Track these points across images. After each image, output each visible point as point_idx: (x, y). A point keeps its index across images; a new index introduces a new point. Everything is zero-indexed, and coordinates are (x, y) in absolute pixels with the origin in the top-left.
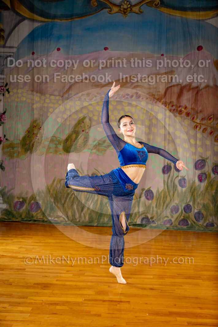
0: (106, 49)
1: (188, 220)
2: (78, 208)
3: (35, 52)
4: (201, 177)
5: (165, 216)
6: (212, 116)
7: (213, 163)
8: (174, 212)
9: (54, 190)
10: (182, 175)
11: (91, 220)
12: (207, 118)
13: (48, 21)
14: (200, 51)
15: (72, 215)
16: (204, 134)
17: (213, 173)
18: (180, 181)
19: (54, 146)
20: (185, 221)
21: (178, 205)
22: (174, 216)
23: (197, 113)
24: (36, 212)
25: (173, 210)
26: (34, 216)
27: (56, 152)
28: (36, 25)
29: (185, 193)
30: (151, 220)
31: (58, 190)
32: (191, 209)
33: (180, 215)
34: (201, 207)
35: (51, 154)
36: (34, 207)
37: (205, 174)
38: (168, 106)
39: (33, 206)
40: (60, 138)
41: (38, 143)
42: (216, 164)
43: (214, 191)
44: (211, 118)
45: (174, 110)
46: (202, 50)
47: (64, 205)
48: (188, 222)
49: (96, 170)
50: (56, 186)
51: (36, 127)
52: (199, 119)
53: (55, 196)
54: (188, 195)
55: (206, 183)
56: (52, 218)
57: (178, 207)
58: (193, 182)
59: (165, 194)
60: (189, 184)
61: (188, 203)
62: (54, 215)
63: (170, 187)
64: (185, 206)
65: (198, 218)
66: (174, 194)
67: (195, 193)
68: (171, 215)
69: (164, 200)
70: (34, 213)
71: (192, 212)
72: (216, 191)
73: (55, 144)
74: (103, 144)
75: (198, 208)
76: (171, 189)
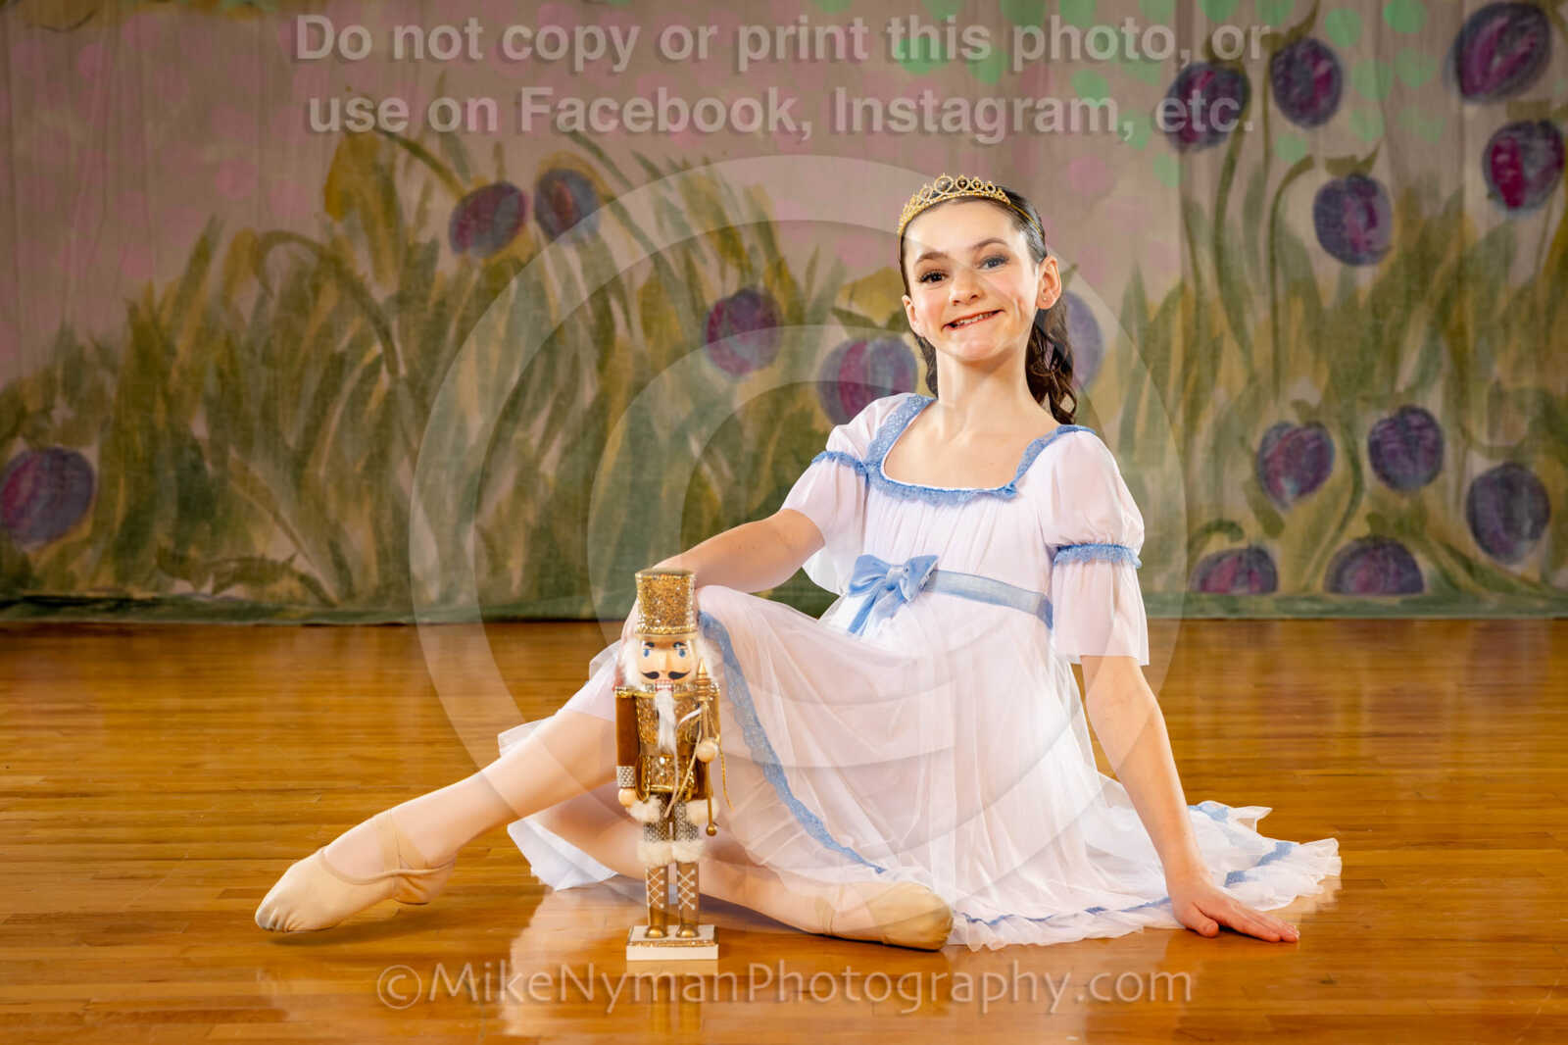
1: (1411, 545)
2: (429, 482)
4: (1514, 164)
5: (1206, 517)
8: (1288, 485)
9: (205, 336)
10: (1342, 152)
11: (551, 581)
15: (383, 557)
18: (1327, 205)
20: (1385, 558)
21: (1322, 419)
22: (1284, 516)
24: (52, 538)
25: (1281, 458)
29: (1378, 308)
31: (243, 338)
32: (1436, 451)
33: (1343, 508)
34: (1524, 426)
36: (33, 496)
37: (1549, 130)
39: (26, 485)
47: (309, 469)
48: (1414, 567)
50: (225, 300)
53: (223, 387)
54: (1400, 327)
55: (1557, 215)
56: (201, 583)
57: (1318, 438)
58: (1447, 212)
59: (1198, 327)
60: (1408, 224)
61: (1405, 401)
62: (218, 558)
63: (1246, 265)
64: (1380, 423)
65: (1500, 525)
66: (1281, 323)
67: (1468, 308)
68: (1257, 512)
69: (1198, 380)
70: (40, 550)
71: (1449, 476)
75: (1499, 441)
76: (1252, 276)
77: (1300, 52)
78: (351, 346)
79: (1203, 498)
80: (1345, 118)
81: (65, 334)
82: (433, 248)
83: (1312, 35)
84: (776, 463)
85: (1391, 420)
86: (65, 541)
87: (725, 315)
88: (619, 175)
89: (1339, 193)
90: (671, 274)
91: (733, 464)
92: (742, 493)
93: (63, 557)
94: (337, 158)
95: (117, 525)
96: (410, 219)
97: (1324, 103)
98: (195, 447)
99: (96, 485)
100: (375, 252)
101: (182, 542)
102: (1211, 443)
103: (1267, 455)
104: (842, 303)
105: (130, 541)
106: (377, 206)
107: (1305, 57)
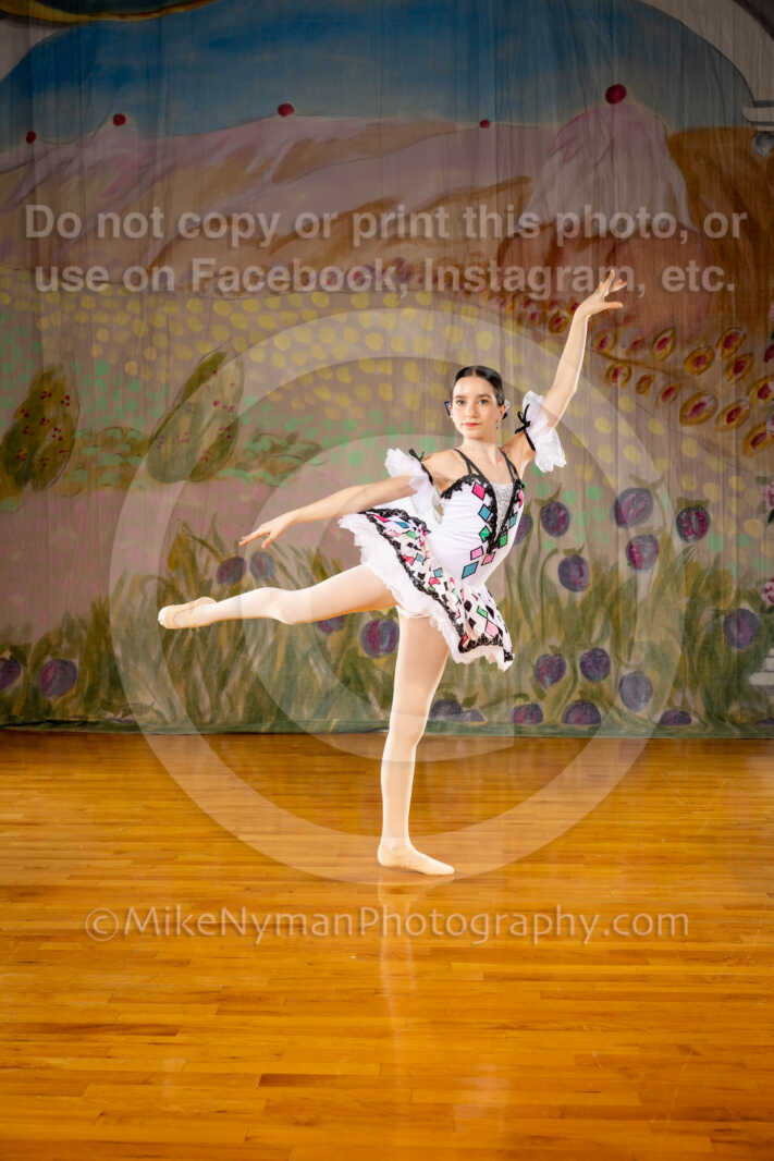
0: (284, 110)
1: (597, 704)
2: (207, 674)
3: (36, 131)
4: (638, 553)
5: (514, 692)
6: (667, 335)
7: (679, 501)
8: (547, 679)
10: (570, 546)
11: (253, 714)
12: (651, 339)
13: (77, 23)
14: (617, 106)
15: (188, 703)
16: (642, 396)
17: (680, 536)
18: (563, 568)
19: (117, 460)
20: (586, 709)
21: (561, 653)
22: (546, 691)
23: (617, 325)
24: (60, 695)
25: (545, 668)
26: (53, 708)
27: (124, 481)
28: (38, 36)
29: (584, 608)
30: (464, 709)
31: (136, 616)
32: (607, 666)
33: (569, 689)
34: (643, 656)
35: (108, 491)
36: (54, 678)
37: (651, 536)
38: (509, 304)
39: (51, 674)
40: (138, 432)
41: (61, 452)
42: (687, 502)
43: (686, 600)
44: (665, 340)
45: (533, 316)
46: (624, 101)
48: (597, 711)
50: (130, 600)
51: (50, 395)
52: (623, 346)
54: (593, 616)
55: (655, 574)
56: (116, 713)
58: (612, 571)
60: (596, 575)
61: (595, 646)
62: (124, 704)
63: (531, 590)
64: (585, 654)
65: (633, 696)
66: (545, 615)
67: (620, 608)
68: (535, 690)
70: (56, 700)
71: (612, 676)
72: (692, 598)
73: (120, 454)
74: (286, 448)
75: (632, 662)
76: (533, 596)
77: (552, 508)
79: (514, 684)
80: (571, 533)
81: (67, 614)
82: (211, 581)
83: (558, 500)
84: (343, 670)
85: (590, 655)
86: (65, 696)
88: (283, 554)
89: (568, 563)
91: (326, 669)
92: (329, 681)
93: (64, 703)
94: (174, 546)
95: (85, 690)
96: (201, 571)
97: (563, 527)
98: (116, 659)
99: (78, 674)
100: (188, 584)
103: (539, 667)
105: (91, 695)
106: (188, 565)
107: (555, 509)
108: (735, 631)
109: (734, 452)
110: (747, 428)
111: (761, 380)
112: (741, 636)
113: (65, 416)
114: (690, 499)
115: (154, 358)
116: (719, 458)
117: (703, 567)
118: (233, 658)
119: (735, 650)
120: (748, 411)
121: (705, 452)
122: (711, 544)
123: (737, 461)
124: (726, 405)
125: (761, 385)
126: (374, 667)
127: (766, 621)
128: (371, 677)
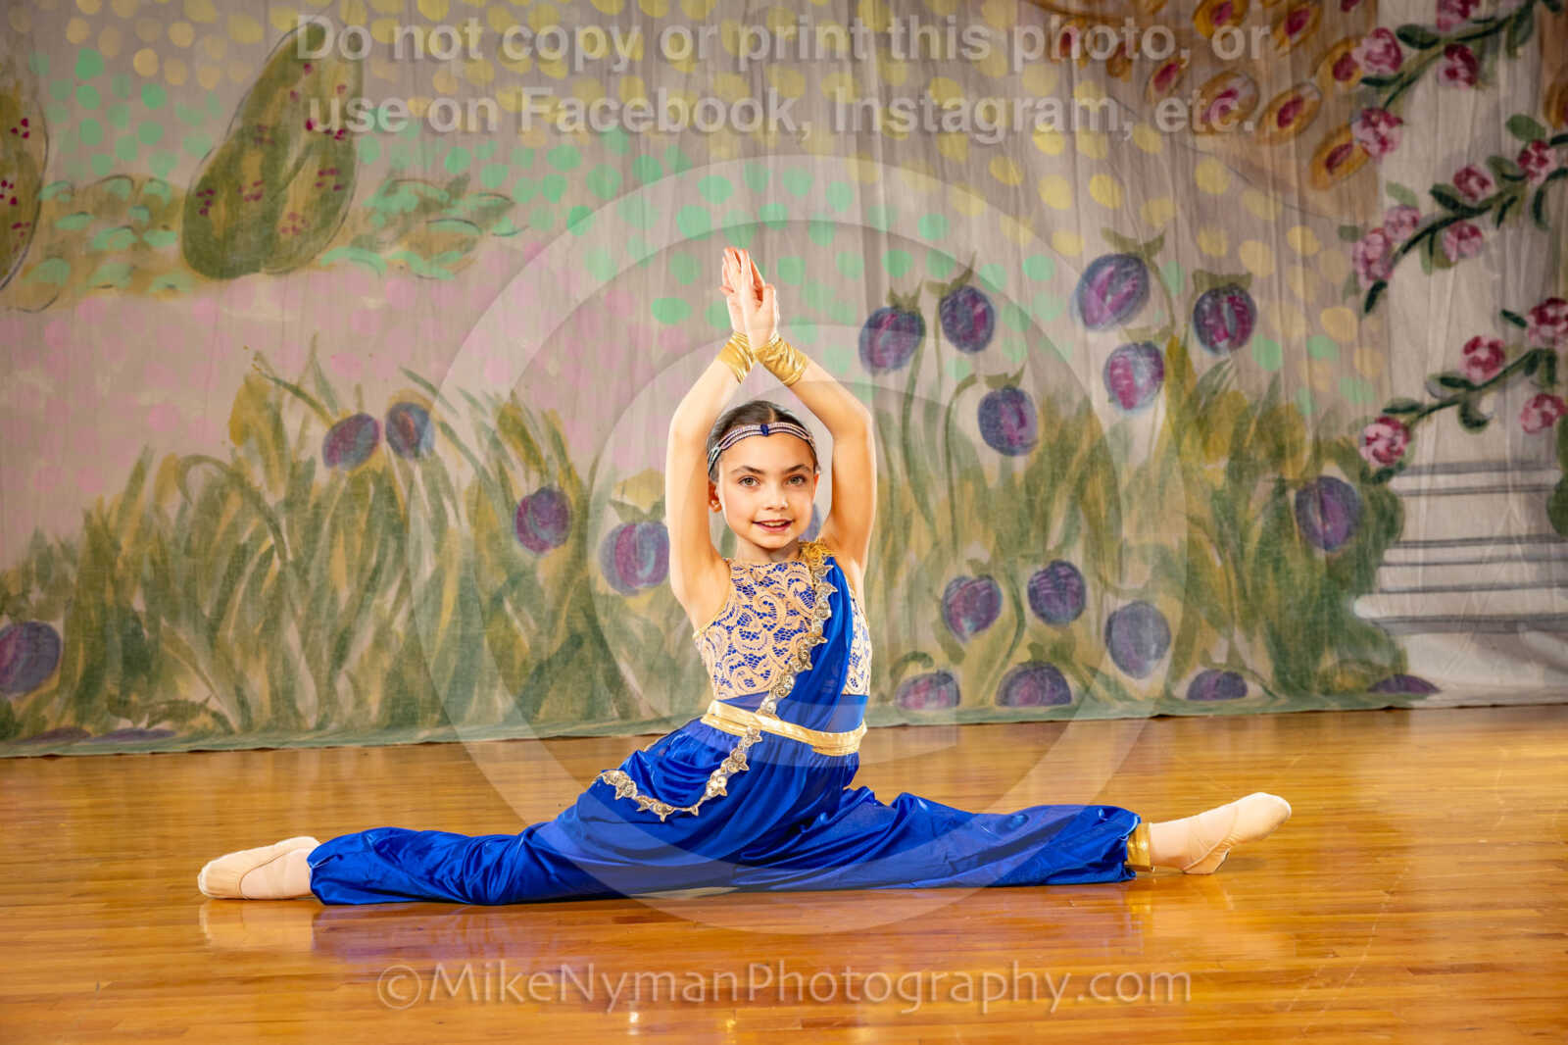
1: (1062, 669)
2: (310, 639)
4: (1128, 377)
5: (904, 650)
7: (1197, 276)
8: (966, 624)
9: (142, 534)
10: (997, 371)
11: (400, 711)
15: (274, 696)
16: (1116, 83)
17: (1203, 341)
18: (989, 411)
19: (128, 237)
20: (1042, 678)
21: (992, 573)
22: (964, 648)
24: (28, 690)
25: (961, 604)
26: (17, 720)
27: (139, 275)
29: (1031, 488)
32: (1080, 594)
33: (1010, 640)
34: (1148, 574)
35: (108, 298)
36: (15, 658)
37: (1150, 350)
39: (10, 651)
40: (164, 184)
41: (17, 226)
42: (1212, 277)
43: (1223, 463)
47: (219, 634)
48: (1064, 684)
49: (415, 378)
50: (157, 507)
53: (155, 571)
54: (1048, 500)
55: (1161, 414)
56: (140, 720)
57: (989, 587)
58: (1079, 412)
59: (892, 506)
60: (1050, 423)
61: (1054, 557)
62: (152, 702)
63: (928, 459)
64: (1037, 574)
65: (1132, 649)
66: (957, 501)
67: (1097, 487)
68: (943, 646)
69: (894, 545)
70: (20, 700)
71: (1091, 612)
72: (1232, 459)
73: (128, 227)
74: (449, 206)
75: (1127, 585)
76: (931, 466)
77: (960, 299)
78: (251, 539)
79: (903, 636)
80: (997, 345)
81: (38, 536)
82: (312, 463)
83: (970, 284)
84: (569, 617)
85: (1044, 572)
86: (39, 692)
87: (529, 506)
88: (450, 408)
89: (997, 401)
90: (489, 479)
91: (537, 620)
92: (544, 640)
93: (37, 705)
94: (239, 399)
95: (78, 678)
96: (293, 444)
97: (982, 334)
98: (136, 618)
99: (62, 649)
100: (267, 467)
101: (126, 690)
102: (905, 593)
103: (949, 601)
104: (616, 496)
105: (87, 690)
106: (268, 435)
107: (965, 301)
108: (1317, 520)
109: (1294, 183)
110: (1315, 136)
111: (1336, 46)
112: (1328, 528)
113: (22, 157)
114: (1216, 271)
115: (187, 42)
116: (1267, 195)
117: (1248, 400)
118: (360, 607)
119: (1320, 555)
120: (1318, 105)
121: (1241, 184)
122: (1261, 356)
123: (1302, 200)
124: (1275, 94)
125: (1338, 54)
126: (627, 611)
127: (1371, 498)
128: (622, 633)
